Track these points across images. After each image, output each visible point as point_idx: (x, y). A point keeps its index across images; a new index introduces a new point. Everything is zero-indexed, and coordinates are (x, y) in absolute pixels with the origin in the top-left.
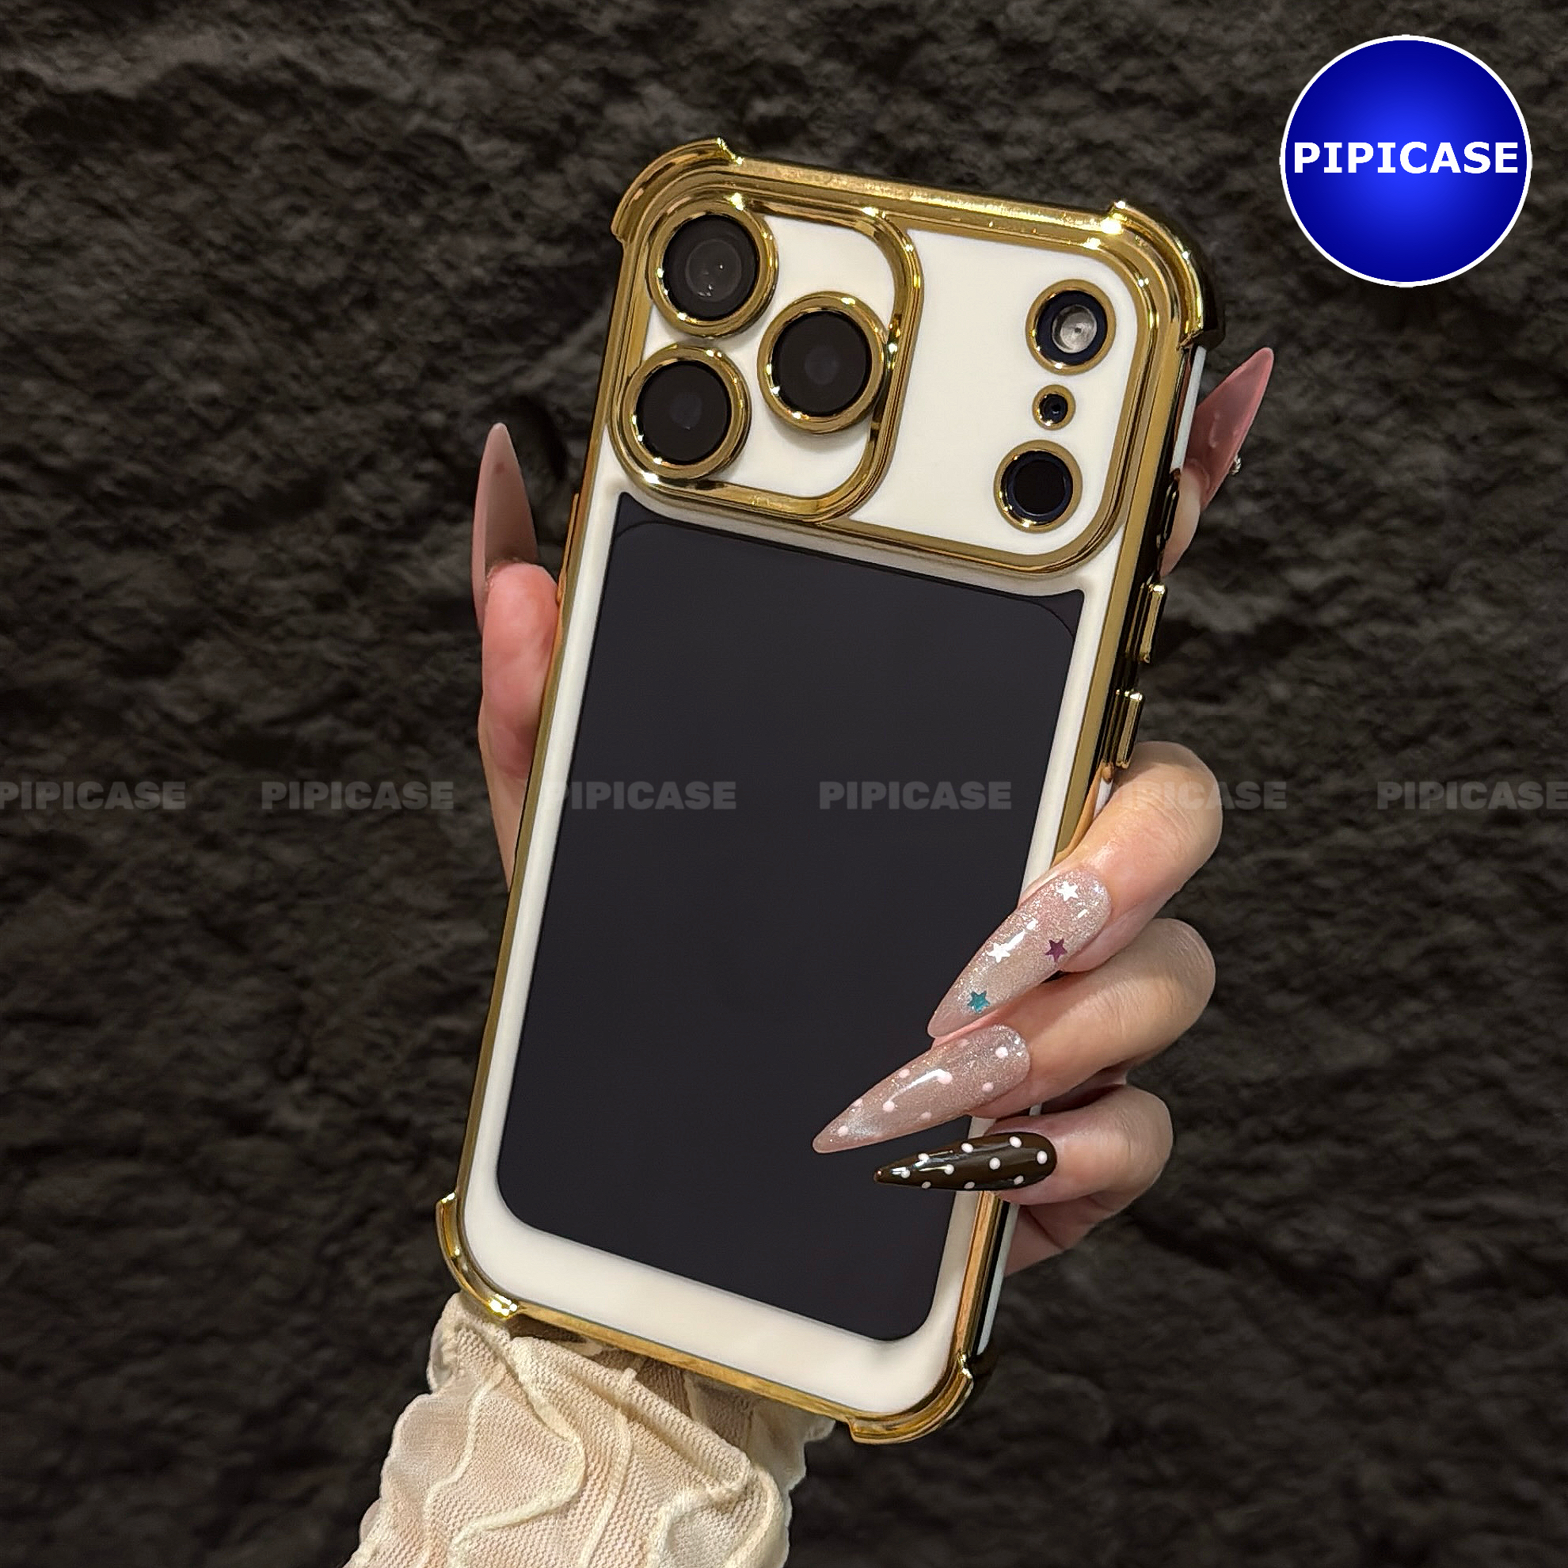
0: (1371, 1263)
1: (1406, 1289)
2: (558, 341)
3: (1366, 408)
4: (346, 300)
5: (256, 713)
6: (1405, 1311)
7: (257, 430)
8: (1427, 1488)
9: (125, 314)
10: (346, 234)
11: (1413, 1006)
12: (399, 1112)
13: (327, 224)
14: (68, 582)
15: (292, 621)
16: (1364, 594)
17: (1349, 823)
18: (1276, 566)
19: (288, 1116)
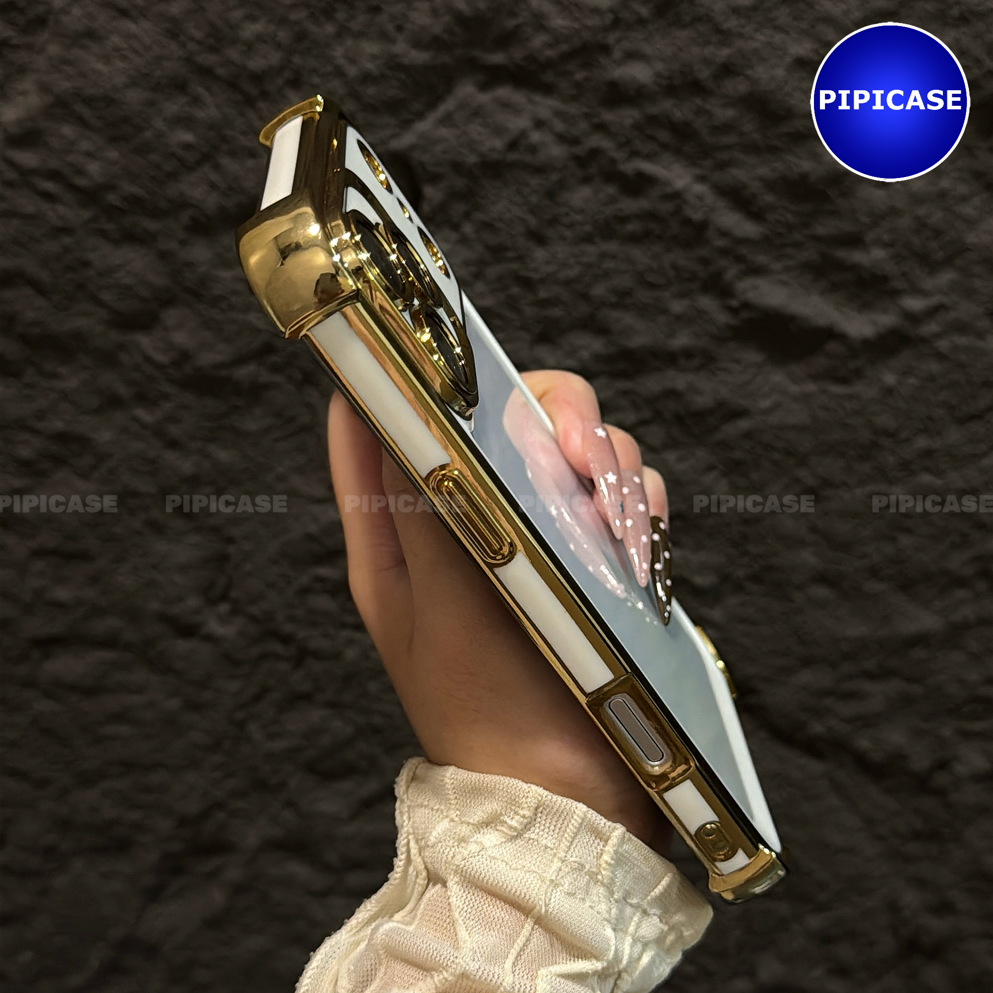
0: (920, 761)
1: (941, 779)
2: (420, 116)
3: (962, 189)
4: (280, 81)
5: (207, 359)
6: (940, 793)
7: (217, 167)
8: (944, 908)
9: (133, 83)
10: (283, 35)
11: (961, 594)
12: (288, 628)
13: (272, 28)
14: (86, 264)
15: (234, 300)
16: (952, 315)
17: (927, 470)
18: (895, 294)
19: (215, 627)
